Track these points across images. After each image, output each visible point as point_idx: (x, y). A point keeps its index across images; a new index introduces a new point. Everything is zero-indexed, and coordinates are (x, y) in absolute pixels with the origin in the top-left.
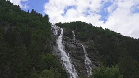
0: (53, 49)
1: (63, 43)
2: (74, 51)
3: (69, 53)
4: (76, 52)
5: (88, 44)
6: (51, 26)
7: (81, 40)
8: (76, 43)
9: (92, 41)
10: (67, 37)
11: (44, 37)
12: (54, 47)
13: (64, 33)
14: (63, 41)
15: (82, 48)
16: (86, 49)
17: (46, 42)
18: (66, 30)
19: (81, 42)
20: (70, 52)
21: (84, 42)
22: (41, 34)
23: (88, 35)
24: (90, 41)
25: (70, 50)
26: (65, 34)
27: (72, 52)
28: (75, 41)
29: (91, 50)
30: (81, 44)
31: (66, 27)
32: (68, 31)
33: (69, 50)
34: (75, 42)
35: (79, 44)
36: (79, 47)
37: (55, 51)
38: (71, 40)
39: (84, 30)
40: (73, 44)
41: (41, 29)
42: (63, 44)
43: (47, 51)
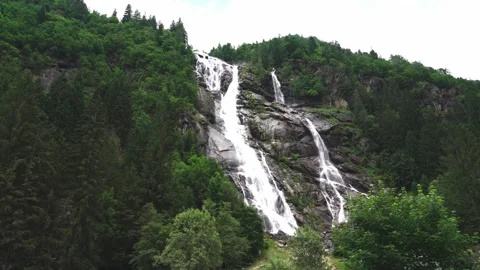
0: (210, 141)
1: (240, 117)
2: (279, 143)
3: (265, 150)
4: (287, 145)
5: (328, 117)
6: (196, 60)
7: (303, 103)
8: (286, 116)
9: (345, 104)
10: (254, 95)
11: (173, 99)
12: (213, 133)
13: (244, 83)
14: (242, 110)
15: (308, 132)
16: (322, 133)
17: (183, 117)
18: (250, 71)
19: (304, 109)
20: (268, 146)
21: (315, 110)
22: (165, 89)
23: (327, 81)
24: (337, 103)
25: (267, 140)
26: (248, 84)
27: (274, 147)
28: (281, 108)
29: (340, 135)
30: (303, 116)
31: (247, 59)
32: (257, 74)
33: (263, 141)
34: (284, 112)
35: (297, 116)
36: (297, 129)
37: (215, 145)
38: (267, 104)
39: (314, 67)
40: (277, 118)
41: (163, 71)
42: (241, 120)
43: (188, 148)
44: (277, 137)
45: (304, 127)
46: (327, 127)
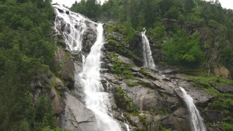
0: (66, 110)
1: (103, 82)
2: (148, 116)
3: (131, 123)
4: (158, 118)
5: (206, 86)
6: (54, 15)
7: (177, 69)
8: (157, 83)
9: (225, 72)
10: (121, 59)
11: (26, 59)
12: (70, 100)
13: (110, 43)
14: (106, 75)
15: (182, 103)
16: (199, 105)
17: (36, 80)
18: (117, 30)
19: (178, 76)
20: (135, 119)
21: (191, 78)
22: (16, 47)
23: (206, 45)
24: (216, 71)
25: (134, 111)
26: (114, 45)
27: (142, 120)
28: (152, 74)
29: (220, 108)
30: (177, 85)
31: (114, 17)
32: (126, 34)
33: (130, 112)
34: (155, 79)
35: (170, 84)
36: (169, 99)
37: (72, 115)
38: (136, 69)
39: (191, 29)
40: (147, 85)
41: (16, 26)
42: (105, 86)
43: (39, 117)
44: (145, 109)
45: (178, 97)
46: (204, 99)
